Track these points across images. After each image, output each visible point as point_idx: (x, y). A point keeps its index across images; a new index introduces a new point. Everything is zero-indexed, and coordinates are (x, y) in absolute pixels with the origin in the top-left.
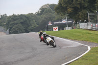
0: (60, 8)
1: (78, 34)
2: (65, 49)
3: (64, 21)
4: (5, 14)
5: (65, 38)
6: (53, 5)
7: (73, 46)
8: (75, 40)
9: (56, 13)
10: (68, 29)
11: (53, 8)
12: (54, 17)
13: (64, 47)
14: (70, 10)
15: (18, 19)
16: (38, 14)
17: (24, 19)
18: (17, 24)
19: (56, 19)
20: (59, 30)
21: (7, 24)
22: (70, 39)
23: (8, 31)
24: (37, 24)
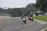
0: (37, 6)
1: (45, 18)
2: (38, 25)
3: (38, 12)
4: (10, 8)
5: (39, 20)
6: (33, 4)
7: (43, 24)
8: (43, 21)
9: (34, 8)
10: (40, 15)
11: (33, 5)
12: (34, 10)
13: (38, 24)
14: (41, 6)
15: (16, 10)
16: (26, 8)
17: (19, 10)
18: (16, 12)
19: (34, 11)
20: (36, 16)
21: (11, 12)
22: (41, 20)
23: (11, 15)
24: (25, 13)
